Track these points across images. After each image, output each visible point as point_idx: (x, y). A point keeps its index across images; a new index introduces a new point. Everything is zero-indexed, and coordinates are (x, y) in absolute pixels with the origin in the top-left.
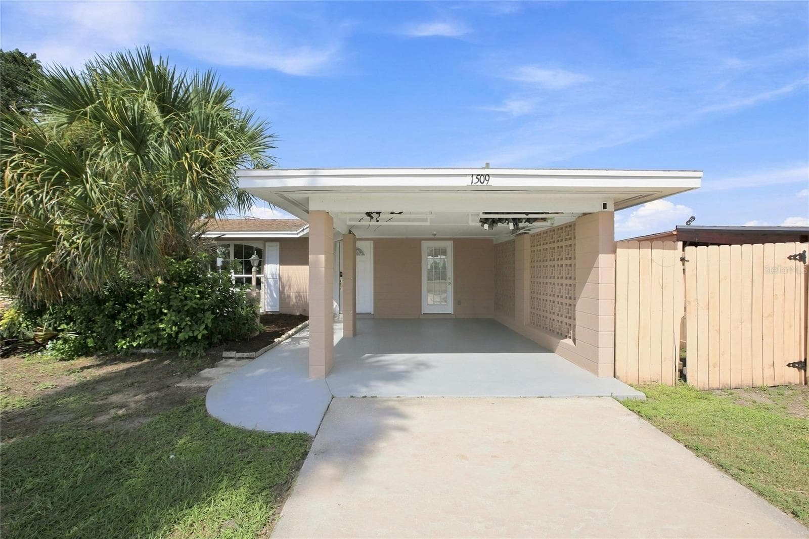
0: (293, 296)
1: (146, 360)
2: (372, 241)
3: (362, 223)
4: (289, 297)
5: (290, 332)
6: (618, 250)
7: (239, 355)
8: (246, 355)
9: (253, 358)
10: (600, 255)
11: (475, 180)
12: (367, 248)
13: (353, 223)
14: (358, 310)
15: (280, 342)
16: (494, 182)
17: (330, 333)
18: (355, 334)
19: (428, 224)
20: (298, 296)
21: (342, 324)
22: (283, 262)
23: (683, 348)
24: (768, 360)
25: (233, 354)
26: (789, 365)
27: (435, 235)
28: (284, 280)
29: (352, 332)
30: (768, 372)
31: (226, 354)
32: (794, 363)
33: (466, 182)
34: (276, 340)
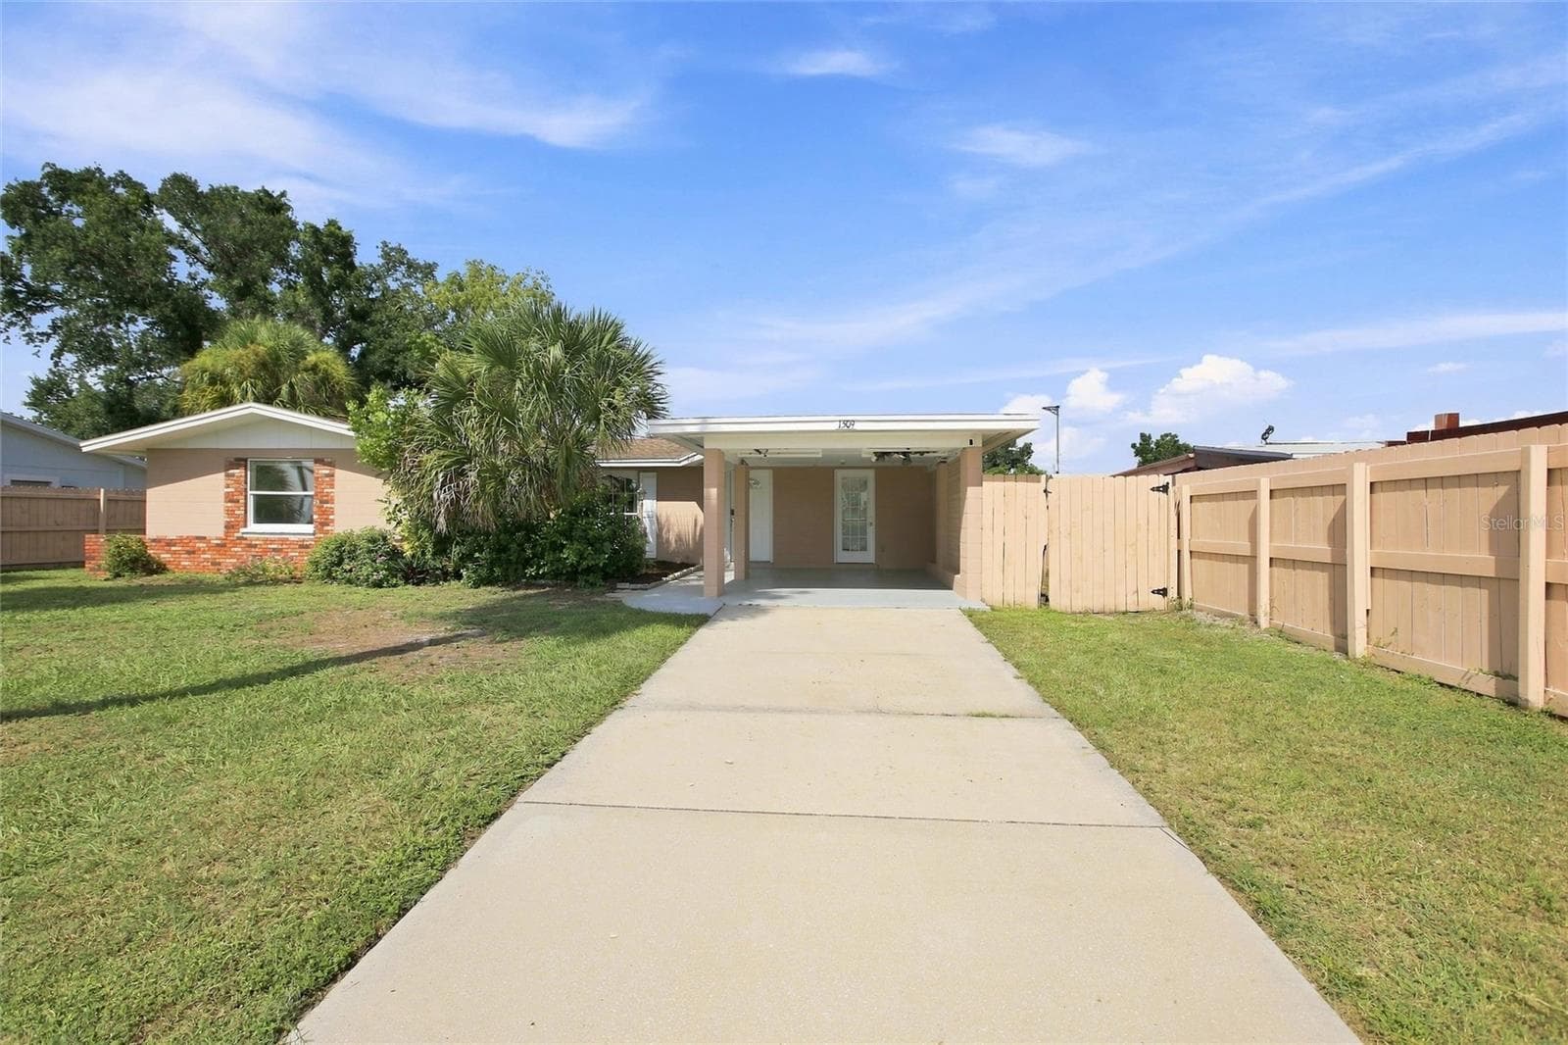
0: (672, 538)
1: (548, 589)
2: (771, 471)
3: (752, 455)
4: (668, 540)
5: (676, 574)
6: (984, 483)
7: (633, 586)
8: (639, 586)
9: (646, 589)
10: (969, 489)
11: (842, 425)
12: (765, 479)
13: (743, 456)
14: (752, 557)
15: (667, 582)
16: (858, 426)
17: (721, 578)
18: (747, 576)
19: (820, 456)
20: (679, 539)
21: (733, 573)
22: (661, 497)
23: (1046, 575)
24: (1132, 588)
25: (627, 585)
26: (1153, 592)
27: (843, 463)
28: (663, 521)
29: (743, 574)
30: (1132, 599)
31: (619, 585)
32: (1159, 590)
33: (834, 426)
34: (664, 579)
